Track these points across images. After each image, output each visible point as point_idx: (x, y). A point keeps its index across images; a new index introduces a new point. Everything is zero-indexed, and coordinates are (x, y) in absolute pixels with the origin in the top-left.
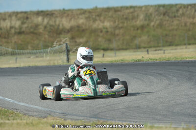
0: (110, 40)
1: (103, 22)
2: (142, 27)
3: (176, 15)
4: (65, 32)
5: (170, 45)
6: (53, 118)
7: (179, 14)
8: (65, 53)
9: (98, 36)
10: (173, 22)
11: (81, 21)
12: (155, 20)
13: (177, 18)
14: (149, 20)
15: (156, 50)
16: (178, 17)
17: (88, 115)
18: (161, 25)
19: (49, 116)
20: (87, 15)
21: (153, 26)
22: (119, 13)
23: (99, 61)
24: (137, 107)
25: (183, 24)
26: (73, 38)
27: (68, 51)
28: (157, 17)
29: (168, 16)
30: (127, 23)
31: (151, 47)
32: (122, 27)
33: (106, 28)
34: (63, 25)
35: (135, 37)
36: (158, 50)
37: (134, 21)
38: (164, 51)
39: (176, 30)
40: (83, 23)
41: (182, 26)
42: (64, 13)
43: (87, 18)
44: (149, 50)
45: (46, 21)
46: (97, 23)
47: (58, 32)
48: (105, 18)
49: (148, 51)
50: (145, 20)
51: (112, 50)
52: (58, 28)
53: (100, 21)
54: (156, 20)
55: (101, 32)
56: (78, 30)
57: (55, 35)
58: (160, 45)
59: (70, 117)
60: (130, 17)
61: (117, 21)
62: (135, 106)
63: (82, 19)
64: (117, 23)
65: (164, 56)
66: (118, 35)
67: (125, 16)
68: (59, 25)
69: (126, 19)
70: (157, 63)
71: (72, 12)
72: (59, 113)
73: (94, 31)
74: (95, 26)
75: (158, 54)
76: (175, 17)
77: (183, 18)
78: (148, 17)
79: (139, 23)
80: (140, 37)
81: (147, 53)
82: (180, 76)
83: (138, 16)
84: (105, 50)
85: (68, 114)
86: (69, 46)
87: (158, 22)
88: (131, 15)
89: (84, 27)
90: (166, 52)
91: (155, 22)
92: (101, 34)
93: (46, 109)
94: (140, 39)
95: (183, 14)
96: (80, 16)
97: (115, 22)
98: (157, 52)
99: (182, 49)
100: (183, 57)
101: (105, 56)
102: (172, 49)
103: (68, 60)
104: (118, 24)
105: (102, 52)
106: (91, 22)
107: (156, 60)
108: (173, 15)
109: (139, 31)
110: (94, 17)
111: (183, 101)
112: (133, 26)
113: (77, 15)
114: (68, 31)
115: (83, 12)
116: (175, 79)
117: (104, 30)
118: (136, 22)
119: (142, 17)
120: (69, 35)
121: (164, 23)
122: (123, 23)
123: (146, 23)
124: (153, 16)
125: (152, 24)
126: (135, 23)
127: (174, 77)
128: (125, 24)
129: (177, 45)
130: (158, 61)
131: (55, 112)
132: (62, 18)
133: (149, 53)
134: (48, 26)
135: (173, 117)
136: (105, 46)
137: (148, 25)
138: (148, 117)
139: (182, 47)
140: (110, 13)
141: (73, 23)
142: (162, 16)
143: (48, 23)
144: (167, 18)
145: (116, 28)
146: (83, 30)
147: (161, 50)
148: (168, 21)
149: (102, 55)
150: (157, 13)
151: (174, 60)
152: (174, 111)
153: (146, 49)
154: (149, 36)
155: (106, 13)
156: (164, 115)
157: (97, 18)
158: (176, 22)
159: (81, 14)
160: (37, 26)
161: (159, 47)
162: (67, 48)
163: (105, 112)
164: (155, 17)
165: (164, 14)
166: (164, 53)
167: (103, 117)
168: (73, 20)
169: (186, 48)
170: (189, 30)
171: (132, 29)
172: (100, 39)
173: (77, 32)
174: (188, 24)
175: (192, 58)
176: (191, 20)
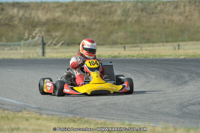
0: (86, 35)
1: (80, 16)
2: (120, 23)
3: (154, 11)
4: (40, 25)
5: (147, 42)
6: (28, 112)
7: (157, 11)
8: (41, 46)
9: (74, 30)
10: (150, 18)
11: (58, 14)
12: (132, 15)
13: (155, 15)
14: (127, 15)
15: (132, 47)
16: (156, 13)
17: (64, 111)
18: (138, 21)
19: (23, 110)
20: (64, 8)
21: (131, 22)
22: (96, 7)
24: (114, 104)
25: (162, 21)
26: (48, 31)
27: (44, 44)
28: (134, 13)
29: (146, 12)
30: (104, 17)
31: (128, 43)
32: (99, 22)
33: (83, 23)
34: (38, 17)
35: (112, 32)
36: (135, 47)
37: (111, 16)
38: (141, 47)
39: (154, 27)
40: (59, 17)
41: (160, 23)
43: (64, 12)
44: (127, 46)
45: (21, 13)
46: (74, 16)
47: (33, 25)
48: (82, 12)
49: (125, 47)
50: (123, 15)
52: (33, 21)
53: (77, 15)
54: (134, 16)
55: (78, 26)
56: (54, 24)
57: (30, 27)
58: (137, 41)
59: (46, 112)
60: (108, 12)
61: (94, 15)
62: (112, 103)
63: (58, 12)
64: (94, 18)
65: (141, 52)
66: (94, 30)
67: (102, 11)
68: (34, 18)
69: (104, 13)
70: (134, 60)
71: (49, 5)
72: (35, 108)
73: (71, 25)
74: (71, 19)
75: (135, 50)
76: (153, 13)
77: (161, 15)
78: (126, 13)
79: (116, 18)
80: (117, 33)
81: (123, 49)
83: (115, 11)
85: (44, 109)
86: (44, 40)
87: (135, 18)
88: (108, 9)
89: (60, 21)
90: (143, 49)
91: (133, 18)
92: (77, 29)
93: (21, 103)
94: (116, 35)
95: (161, 11)
96: (57, 10)
97: (92, 16)
99: (160, 46)
100: (161, 54)
102: (149, 46)
103: (43, 53)
106: (68, 16)
107: (134, 57)
108: (151, 11)
109: (116, 27)
110: (71, 10)
111: (160, 99)
112: (110, 22)
113: (53, 8)
114: (44, 24)
115: (60, 5)
116: (153, 76)
117: (80, 25)
118: (113, 17)
119: (119, 12)
120: (44, 28)
122: (101, 18)
123: (123, 18)
125: (130, 19)
126: (112, 19)
128: (102, 20)
129: (154, 42)
131: (30, 107)
132: (38, 10)
133: (126, 49)
134: (23, 18)
135: (151, 116)
137: (125, 21)
138: (125, 115)
139: (159, 44)
140: (88, 7)
141: (49, 16)
142: (139, 12)
143: (23, 15)
144: (145, 14)
145: (93, 22)
146: (59, 24)
147: (138, 47)
148: (146, 17)
149: (77, 50)
150: (135, 8)
151: (151, 57)
152: (152, 109)
153: (123, 45)
154: (126, 32)
155: (84, 7)
156: (141, 113)
157: (74, 12)
158: (154, 19)
159: (57, 7)
160: (12, 17)
161: (136, 43)
162: (43, 41)
163: (81, 108)
164: (132, 13)
165: (142, 10)
166: (141, 50)
167: (80, 113)
168: (49, 13)
169: (163, 45)
170: (167, 28)
171: (109, 24)
172: (76, 34)
173: (52, 25)
174: (166, 21)
175: (170, 56)
176: (170, 17)
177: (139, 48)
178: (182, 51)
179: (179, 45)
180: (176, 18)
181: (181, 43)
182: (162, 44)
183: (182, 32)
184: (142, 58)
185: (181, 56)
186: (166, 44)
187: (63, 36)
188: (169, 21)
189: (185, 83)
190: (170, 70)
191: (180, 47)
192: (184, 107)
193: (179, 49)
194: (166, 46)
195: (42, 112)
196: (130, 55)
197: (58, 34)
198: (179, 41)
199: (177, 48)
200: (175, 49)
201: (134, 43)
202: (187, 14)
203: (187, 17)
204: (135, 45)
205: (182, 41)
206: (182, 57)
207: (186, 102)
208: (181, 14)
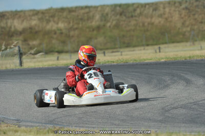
0: (64, 42)
1: (57, 23)
2: (98, 28)
3: (133, 14)
4: (17, 34)
5: (127, 47)
6: (6, 125)
7: (136, 14)
8: (18, 56)
9: (52, 37)
10: (130, 22)
11: (34, 22)
12: (111, 20)
13: (134, 18)
14: (105, 20)
15: (113, 52)
16: (135, 16)
17: (43, 121)
18: (117, 26)
19: (2, 123)
20: (40, 16)
21: (110, 27)
22: (73, 14)
23: (54, 65)
25: (141, 25)
26: (25, 40)
27: (21, 54)
28: (113, 17)
29: (125, 16)
30: (82, 23)
31: (107, 49)
32: (77, 29)
33: (61, 30)
34: (14, 26)
35: (91, 39)
36: (115, 52)
37: (89, 22)
38: (122, 52)
39: (134, 30)
40: (36, 25)
41: (139, 26)
42: (16, 14)
43: (40, 19)
44: (106, 51)
46: (51, 24)
47: (9, 35)
48: (59, 19)
49: (104, 53)
50: (101, 20)
51: (67, 52)
52: (9, 31)
53: (54, 22)
54: (113, 20)
55: (55, 33)
56: (31, 32)
57: (7, 37)
58: (117, 46)
59: (24, 124)
60: (86, 18)
63: (35, 20)
65: (121, 57)
66: (73, 36)
67: (80, 17)
68: (11, 27)
69: (82, 19)
70: (114, 65)
71: (24, 13)
72: (13, 120)
73: (48, 33)
74: (48, 27)
75: (115, 56)
76: (132, 17)
77: (141, 18)
78: (104, 17)
79: (94, 23)
80: (96, 38)
81: (103, 55)
82: (138, 78)
83: (93, 16)
84: (59, 52)
85: (23, 120)
86: (21, 50)
87: (114, 22)
88: (86, 15)
89: (37, 29)
90: (123, 53)
91: (112, 22)
92: (55, 36)
94: (96, 41)
95: (141, 14)
96: (33, 18)
97: (70, 23)
98: (114, 54)
99: (141, 50)
100: (142, 58)
101: (59, 58)
102: (130, 51)
103: (21, 63)
104: (73, 26)
105: (56, 55)
106: (44, 23)
107: (113, 62)
108: (130, 15)
109: (95, 32)
110: (47, 18)
112: (89, 27)
113: (30, 16)
114: (21, 33)
115: (36, 13)
117: (58, 32)
118: (91, 22)
119: (97, 17)
120: (21, 38)
121: (122, 23)
122: (78, 24)
123: (102, 23)
124: (109, 16)
125: (109, 24)
126: (90, 24)
127: (133, 79)
128: (80, 25)
129: (135, 46)
130: (115, 63)
131: (8, 119)
132: (14, 19)
133: (106, 54)
135: (132, 122)
136: (60, 48)
137: (104, 26)
138: (106, 123)
139: (139, 48)
140: (65, 14)
141: (25, 25)
142: (118, 17)
144: (124, 18)
145: (70, 29)
146: (36, 32)
148: (124, 21)
149: (56, 58)
150: (113, 13)
151: (131, 62)
152: (134, 115)
153: (102, 51)
154: (105, 37)
155: (60, 14)
156: (122, 120)
157: (51, 19)
158: (133, 22)
159: (34, 15)
161: (116, 48)
162: (19, 51)
163: (61, 117)
164: (111, 17)
165: (121, 14)
166: (121, 55)
167: (60, 124)
168: (25, 21)
169: (144, 49)
170: (147, 30)
171: (88, 30)
172: (54, 41)
173: (29, 34)
174: (146, 24)
175: (151, 59)
176: (149, 20)
177: (119, 53)
178: (163, 54)
179: (160, 48)
180: (156, 20)
181: (162, 46)
182: (142, 48)
183: (163, 34)
184: (122, 63)
185: (162, 58)
186: (146, 48)
187: (40, 44)
188: (149, 24)
189: (167, 86)
190: (151, 74)
191: (161, 50)
192: (166, 111)
193: (160, 52)
194: (147, 49)
195: (21, 124)
196: (110, 60)
197: (35, 43)
198: (159, 44)
199: (158, 51)
200: (156, 52)
201: (114, 48)
202: (166, 16)
203: (166, 19)
204: (114, 50)
205: (163, 44)
206: (163, 60)
207: (168, 106)
208: (160, 16)
